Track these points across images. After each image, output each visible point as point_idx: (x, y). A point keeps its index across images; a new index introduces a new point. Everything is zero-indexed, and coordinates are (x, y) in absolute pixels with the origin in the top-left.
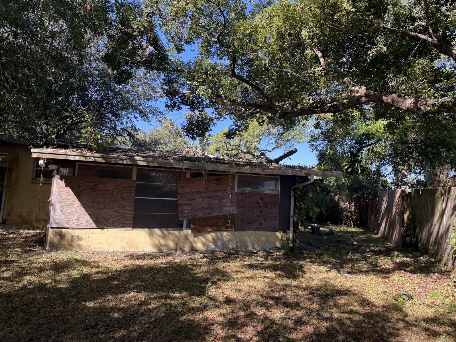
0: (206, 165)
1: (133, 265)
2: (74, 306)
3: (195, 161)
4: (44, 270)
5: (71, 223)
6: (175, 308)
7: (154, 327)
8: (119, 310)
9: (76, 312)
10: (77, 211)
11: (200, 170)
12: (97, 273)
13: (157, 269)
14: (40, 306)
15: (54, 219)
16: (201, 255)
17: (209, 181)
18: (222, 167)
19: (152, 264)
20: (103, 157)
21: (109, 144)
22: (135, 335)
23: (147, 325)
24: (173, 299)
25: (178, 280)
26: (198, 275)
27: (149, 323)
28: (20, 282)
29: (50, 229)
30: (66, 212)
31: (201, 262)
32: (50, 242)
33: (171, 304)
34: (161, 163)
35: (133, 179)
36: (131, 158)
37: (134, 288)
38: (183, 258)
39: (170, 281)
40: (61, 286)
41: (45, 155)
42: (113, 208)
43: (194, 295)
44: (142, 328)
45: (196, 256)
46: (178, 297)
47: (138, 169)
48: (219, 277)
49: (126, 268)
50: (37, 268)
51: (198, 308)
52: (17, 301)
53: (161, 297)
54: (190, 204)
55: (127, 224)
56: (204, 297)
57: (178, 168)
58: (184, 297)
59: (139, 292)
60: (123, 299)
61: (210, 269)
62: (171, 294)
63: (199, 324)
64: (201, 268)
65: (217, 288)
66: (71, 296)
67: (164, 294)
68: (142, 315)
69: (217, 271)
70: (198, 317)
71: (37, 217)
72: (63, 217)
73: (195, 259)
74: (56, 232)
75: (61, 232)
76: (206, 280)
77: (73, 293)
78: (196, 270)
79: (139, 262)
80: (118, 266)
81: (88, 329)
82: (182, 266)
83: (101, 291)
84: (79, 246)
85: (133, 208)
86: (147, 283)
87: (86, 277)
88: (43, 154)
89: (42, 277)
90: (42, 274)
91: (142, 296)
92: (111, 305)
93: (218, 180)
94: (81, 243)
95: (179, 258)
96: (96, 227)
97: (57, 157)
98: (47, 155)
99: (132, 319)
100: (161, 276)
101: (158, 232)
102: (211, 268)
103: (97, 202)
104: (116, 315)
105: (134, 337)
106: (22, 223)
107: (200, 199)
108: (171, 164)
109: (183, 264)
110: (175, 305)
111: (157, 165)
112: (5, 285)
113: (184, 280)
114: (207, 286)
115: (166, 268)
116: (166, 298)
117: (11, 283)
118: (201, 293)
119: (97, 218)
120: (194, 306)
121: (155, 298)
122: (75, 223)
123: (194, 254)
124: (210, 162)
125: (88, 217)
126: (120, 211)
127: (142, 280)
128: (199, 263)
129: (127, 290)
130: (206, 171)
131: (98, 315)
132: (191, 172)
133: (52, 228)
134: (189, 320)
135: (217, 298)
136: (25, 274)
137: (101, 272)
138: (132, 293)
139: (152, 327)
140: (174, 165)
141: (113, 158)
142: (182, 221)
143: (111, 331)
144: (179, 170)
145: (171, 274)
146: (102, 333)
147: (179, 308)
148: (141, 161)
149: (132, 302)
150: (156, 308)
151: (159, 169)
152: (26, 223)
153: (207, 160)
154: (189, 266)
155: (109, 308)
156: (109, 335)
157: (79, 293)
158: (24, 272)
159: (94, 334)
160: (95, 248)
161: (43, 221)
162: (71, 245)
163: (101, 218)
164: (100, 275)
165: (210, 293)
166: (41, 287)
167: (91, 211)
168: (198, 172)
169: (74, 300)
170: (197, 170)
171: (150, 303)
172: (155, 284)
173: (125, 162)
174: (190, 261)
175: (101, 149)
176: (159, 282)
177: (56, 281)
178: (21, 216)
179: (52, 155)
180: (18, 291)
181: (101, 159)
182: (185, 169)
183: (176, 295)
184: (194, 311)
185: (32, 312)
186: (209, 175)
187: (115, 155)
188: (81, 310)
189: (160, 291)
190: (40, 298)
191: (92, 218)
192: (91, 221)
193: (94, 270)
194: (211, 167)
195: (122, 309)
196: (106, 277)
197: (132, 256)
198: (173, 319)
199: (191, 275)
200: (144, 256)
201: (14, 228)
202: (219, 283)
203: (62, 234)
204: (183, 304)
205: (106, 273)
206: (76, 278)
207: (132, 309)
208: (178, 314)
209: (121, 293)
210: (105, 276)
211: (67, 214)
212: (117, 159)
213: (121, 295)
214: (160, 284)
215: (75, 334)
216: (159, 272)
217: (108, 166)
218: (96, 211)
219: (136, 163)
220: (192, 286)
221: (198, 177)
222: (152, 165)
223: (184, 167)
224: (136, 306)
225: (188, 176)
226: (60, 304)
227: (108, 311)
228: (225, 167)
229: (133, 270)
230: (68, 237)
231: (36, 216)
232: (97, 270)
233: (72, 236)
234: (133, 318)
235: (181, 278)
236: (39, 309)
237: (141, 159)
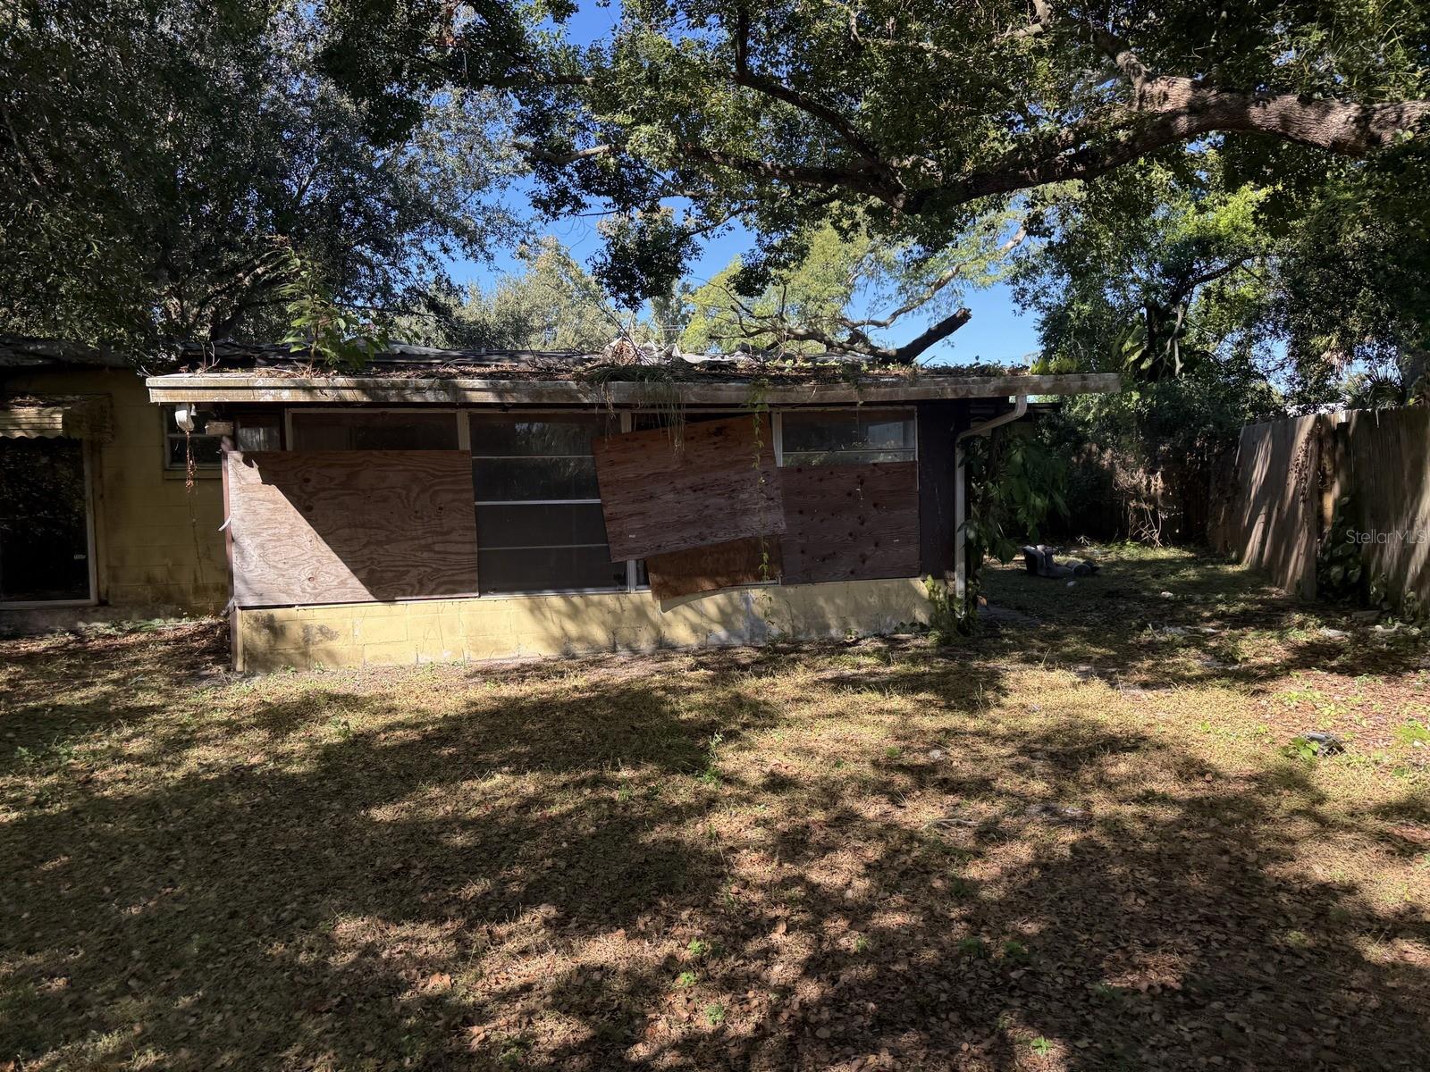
0: (679, 387)
1: (494, 698)
2: (336, 821)
3: (642, 378)
4: (239, 729)
5: (298, 590)
6: (625, 809)
7: (571, 866)
8: (466, 825)
9: (347, 838)
10: (310, 555)
11: (660, 406)
12: (390, 728)
13: (563, 704)
14: (244, 826)
15: (245, 582)
16: (689, 660)
17: (692, 438)
18: (729, 392)
19: (548, 693)
20: (361, 387)
21: (375, 345)
22: (516, 889)
23: (549, 862)
24: (616, 785)
25: (626, 732)
26: (684, 717)
27: (554, 855)
28: (179, 764)
29: (238, 611)
30: (277, 558)
31: (690, 680)
32: (245, 648)
33: (612, 802)
34: (539, 394)
35: (462, 447)
36: (447, 383)
37: (503, 763)
38: (637, 670)
39: (604, 737)
40: (294, 769)
41: (190, 392)
42: (413, 539)
43: (675, 772)
44: (534, 871)
45: (675, 664)
46: (631, 780)
47: (472, 417)
48: (745, 718)
49: (473, 709)
50: (220, 724)
51: (690, 806)
52: (179, 818)
53: (582, 783)
54: (643, 513)
55: (461, 583)
56: (707, 777)
57: (592, 406)
58: (649, 780)
59: (518, 772)
60: (473, 794)
61: (718, 699)
62: (609, 774)
63: (696, 853)
64: (692, 696)
65: (741, 749)
66: (326, 796)
67: (591, 773)
68: (532, 834)
69: (739, 702)
70: (693, 832)
71: (196, 579)
72: (271, 575)
73: (672, 672)
74: (257, 620)
75: (271, 618)
76: (709, 729)
77: (331, 786)
78: (677, 702)
79: (510, 690)
80: (450, 704)
81: (385, 880)
82: (636, 694)
83: (410, 775)
84: (331, 655)
85: (473, 535)
86: (539, 746)
87: (360, 741)
88: (184, 392)
89: (237, 748)
90: (237, 741)
91: (529, 784)
92: (442, 813)
93: (719, 431)
94: (336, 645)
95: (624, 673)
96: (373, 599)
97: (226, 396)
98: (196, 392)
99: (504, 849)
100: (575, 726)
101: (554, 600)
102: (720, 694)
103: (363, 526)
104: (459, 840)
105: (514, 896)
106: (158, 599)
107: (671, 497)
108: (569, 393)
109: (637, 687)
110: (623, 802)
111: (526, 400)
112: (139, 775)
113: (643, 733)
114: (713, 744)
115: (589, 701)
116: (595, 783)
117: (153, 770)
118: (696, 764)
119: (372, 572)
120: (677, 802)
121: (565, 786)
122: (309, 590)
123: (667, 659)
124: (689, 379)
125: (344, 571)
126: (437, 548)
127: (524, 740)
128: (684, 684)
129: (482, 770)
130: (679, 406)
131: (407, 841)
132: (633, 415)
133: (243, 608)
134: (668, 842)
135: (743, 776)
136: (189, 744)
137: (402, 725)
138: (498, 776)
139: (562, 864)
140: (580, 395)
141: (394, 386)
142: (624, 565)
143: (449, 884)
144: (596, 411)
145: (605, 718)
146: (425, 890)
147: (637, 810)
148: (477, 390)
149: (498, 803)
150: (569, 814)
151: (534, 410)
152: (168, 599)
153: (680, 373)
154: (654, 693)
155: (437, 821)
156: (444, 894)
157: (348, 786)
158: (185, 737)
159: (404, 893)
160: (376, 658)
161: (216, 589)
162: (305, 655)
163: (382, 571)
164: (399, 733)
165: (720, 763)
166: (240, 777)
167: (351, 552)
168: (657, 411)
169: (336, 805)
170: (653, 406)
171: (552, 802)
172: (560, 747)
173: (430, 397)
174: (658, 677)
175: (352, 361)
176: (572, 742)
177: (277, 758)
178: (150, 580)
179: (208, 392)
180: (177, 788)
181: (356, 392)
182: (616, 406)
183: (625, 773)
184: (679, 815)
185: (225, 844)
186: (691, 418)
187: (399, 377)
188: (359, 830)
189: (576, 766)
190: (242, 806)
191: (355, 572)
192: (354, 582)
193: (381, 720)
194: (693, 393)
195: (474, 822)
196: (418, 738)
197: (487, 674)
198: (621, 840)
199: (662, 715)
200: (522, 672)
201: (135, 616)
202: (745, 734)
203: (277, 625)
204: (645, 797)
205: (417, 726)
206: (334, 746)
207: (502, 821)
208: (633, 826)
209: (465, 779)
210: (413, 735)
211: (281, 565)
212: (403, 389)
213: (465, 785)
214: (576, 748)
215: (350, 896)
216: (568, 713)
217: (382, 413)
218: (366, 551)
219: (465, 396)
220: (669, 747)
221: (657, 427)
222: (511, 400)
223: (611, 399)
224: (512, 813)
225: (626, 427)
226: (299, 817)
227: (436, 829)
228: (738, 389)
229: (495, 713)
230: (295, 631)
231: (192, 577)
232: (391, 719)
233: (306, 629)
234: (508, 843)
235: (633, 728)
236: (244, 834)
237: (477, 383)
